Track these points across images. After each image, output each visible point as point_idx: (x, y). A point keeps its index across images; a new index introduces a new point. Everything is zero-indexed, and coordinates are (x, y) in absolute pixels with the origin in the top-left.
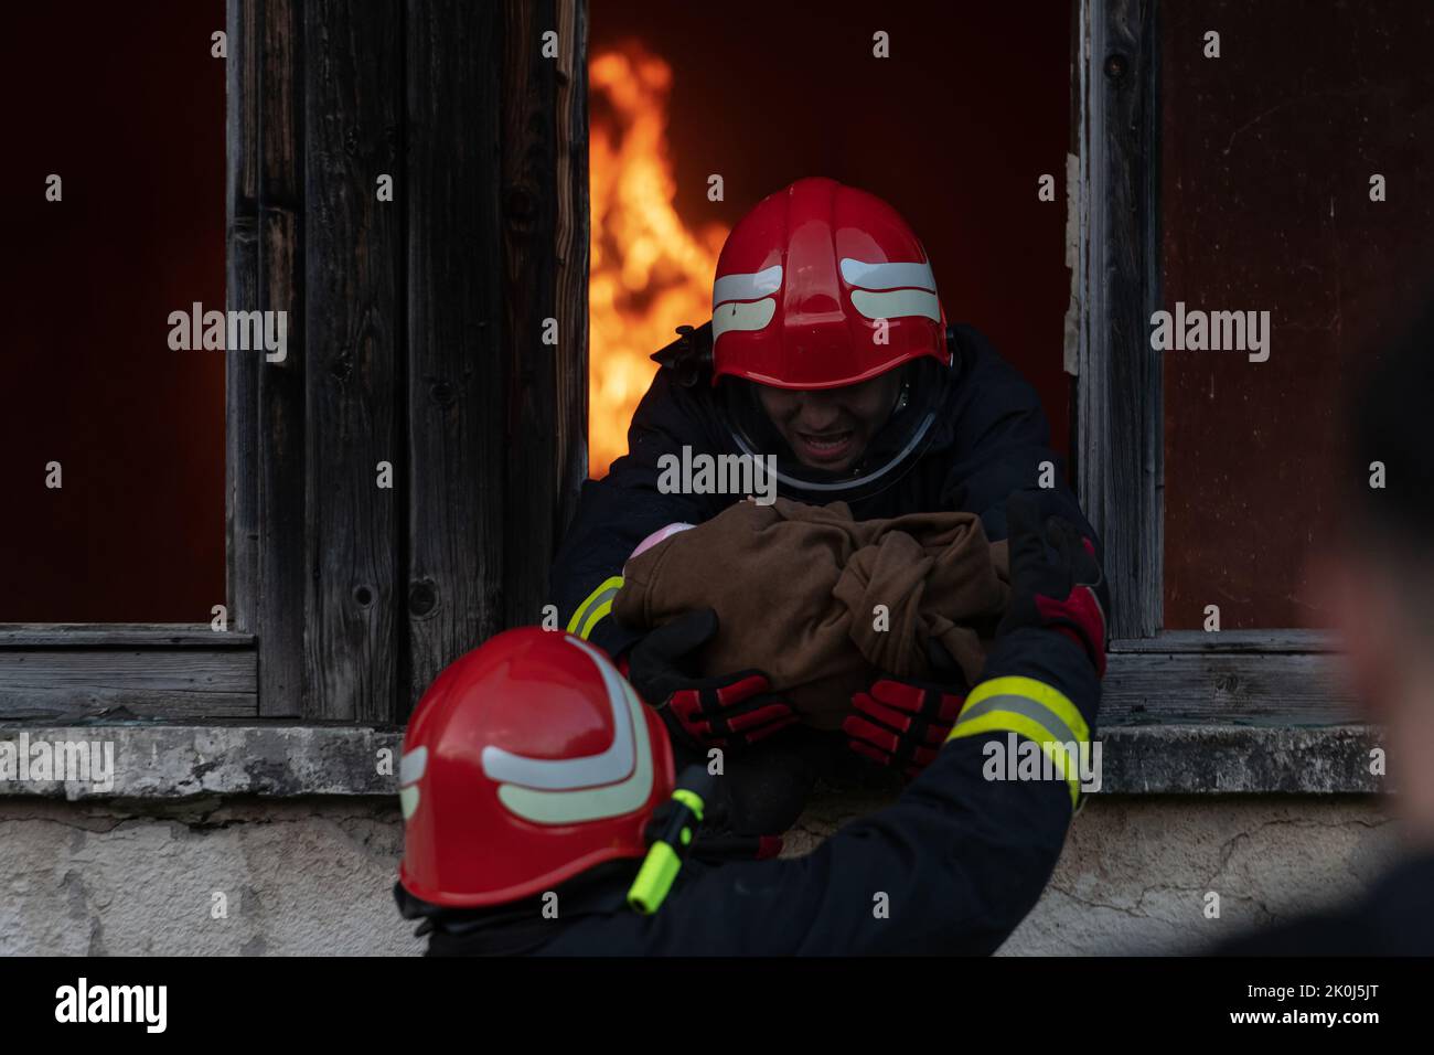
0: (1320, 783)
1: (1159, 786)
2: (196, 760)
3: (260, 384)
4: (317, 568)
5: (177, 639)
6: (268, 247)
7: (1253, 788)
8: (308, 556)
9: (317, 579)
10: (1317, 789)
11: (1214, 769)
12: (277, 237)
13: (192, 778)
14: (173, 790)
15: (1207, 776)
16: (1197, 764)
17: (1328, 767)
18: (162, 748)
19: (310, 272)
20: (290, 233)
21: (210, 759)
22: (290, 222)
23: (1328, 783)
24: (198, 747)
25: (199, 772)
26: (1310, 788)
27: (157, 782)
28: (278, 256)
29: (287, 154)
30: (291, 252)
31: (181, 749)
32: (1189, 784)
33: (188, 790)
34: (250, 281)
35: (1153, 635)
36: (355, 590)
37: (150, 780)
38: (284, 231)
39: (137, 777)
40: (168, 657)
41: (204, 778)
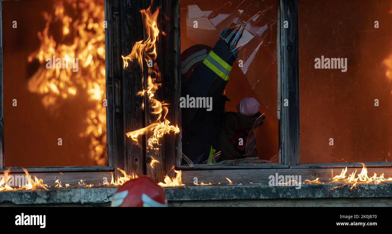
0: (337, 195)
1: (304, 197)
2: (108, 195)
3: (114, 116)
4: (127, 154)
5: (97, 169)
6: (115, 87)
7: (323, 196)
8: (125, 151)
9: (127, 156)
10: (336, 197)
11: (315, 193)
12: (117, 85)
13: (107, 199)
14: (103, 201)
15: (314, 194)
16: (312, 192)
17: (338, 192)
18: (101, 192)
19: (124, 92)
20: (119, 85)
21: (111, 195)
22: (119, 82)
23: (338, 195)
24: (108, 192)
25: (108, 197)
26: (334, 196)
27: (100, 200)
28: (117, 89)
29: (118, 68)
30: (120, 89)
31: (105, 193)
32: (310, 196)
33: (106, 201)
34: (111, 94)
35: (298, 165)
36: (135, 158)
37: (98, 199)
38: (118, 84)
39: (96, 199)
40: (96, 173)
41: (109, 199)
